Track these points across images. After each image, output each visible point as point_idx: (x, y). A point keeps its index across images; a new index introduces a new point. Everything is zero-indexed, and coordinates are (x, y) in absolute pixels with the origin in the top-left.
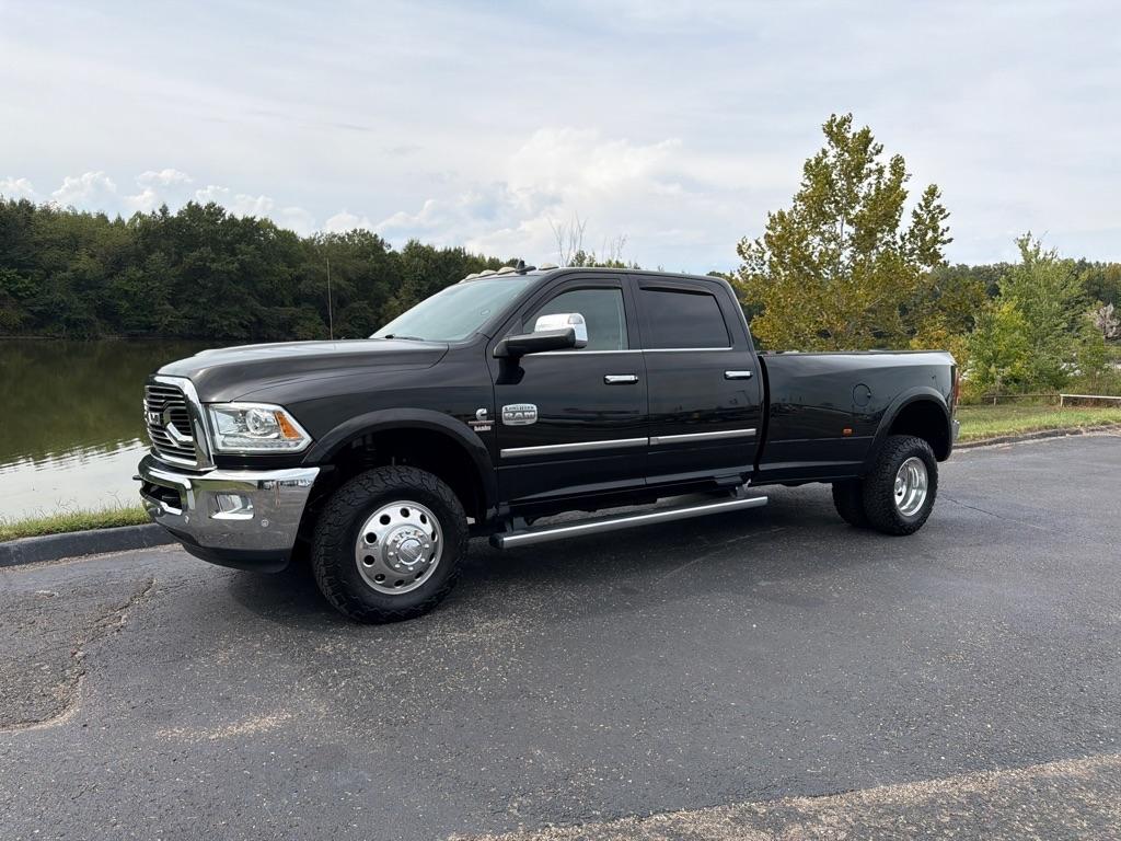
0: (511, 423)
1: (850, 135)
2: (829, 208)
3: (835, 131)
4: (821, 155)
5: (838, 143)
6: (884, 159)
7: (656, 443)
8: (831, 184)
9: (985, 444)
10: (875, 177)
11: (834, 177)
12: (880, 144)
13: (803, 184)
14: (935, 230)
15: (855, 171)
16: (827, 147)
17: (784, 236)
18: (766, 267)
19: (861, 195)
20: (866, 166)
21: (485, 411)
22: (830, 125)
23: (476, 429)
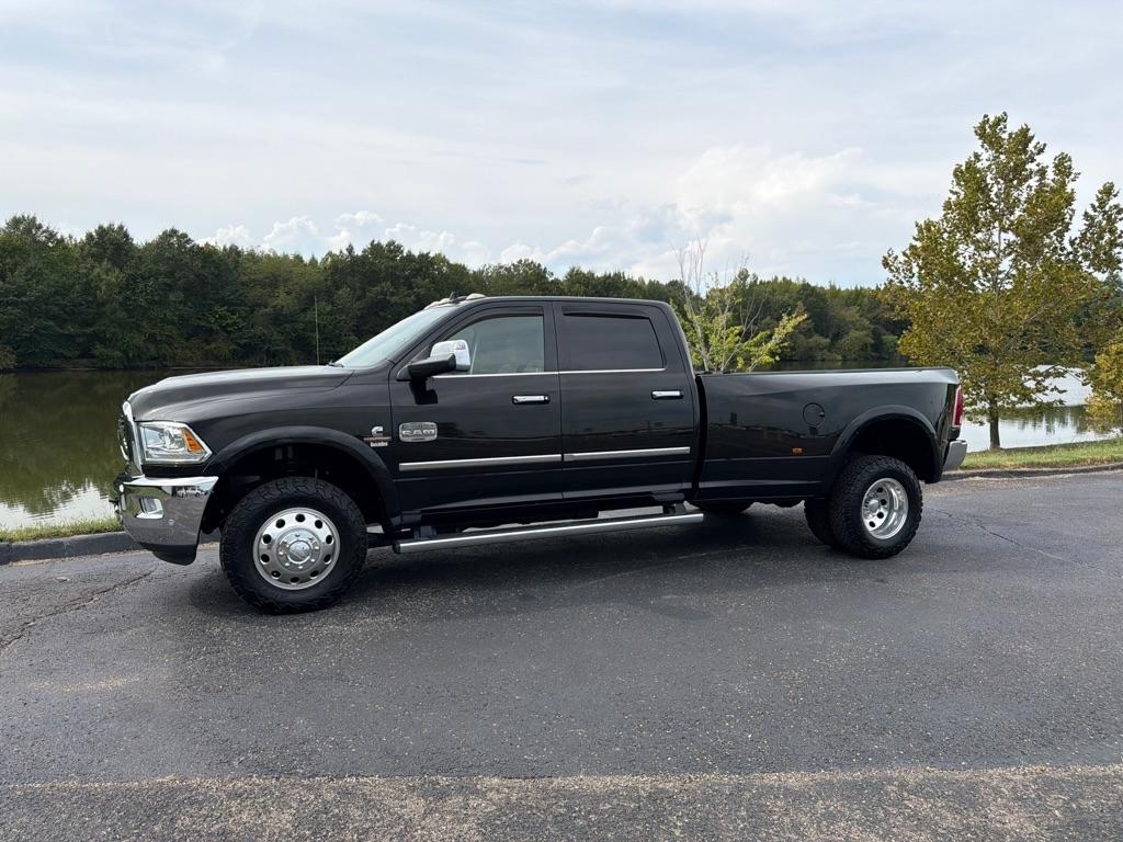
0: (409, 440)
1: (1005, 136)
2: (982, 215)
3: (989, 133)
4: (973, 159)
5: (991, 145)
6: (1047, 159)
7: (571, 460)
8: (985, 190)
9: (1107, 469)
10: (1037, 178)
11: (989, 181)
12: (1042, 143)
13: (951, 192)
14: (1112, 232)
15: (1014, 174)
16: (980, 151)
17: (931, 248)
18: (915, 280)
19: (1023, 198)
20: (1028, 167)
21: (381, 429)
22: (982, 127)
23: (372, 445)
